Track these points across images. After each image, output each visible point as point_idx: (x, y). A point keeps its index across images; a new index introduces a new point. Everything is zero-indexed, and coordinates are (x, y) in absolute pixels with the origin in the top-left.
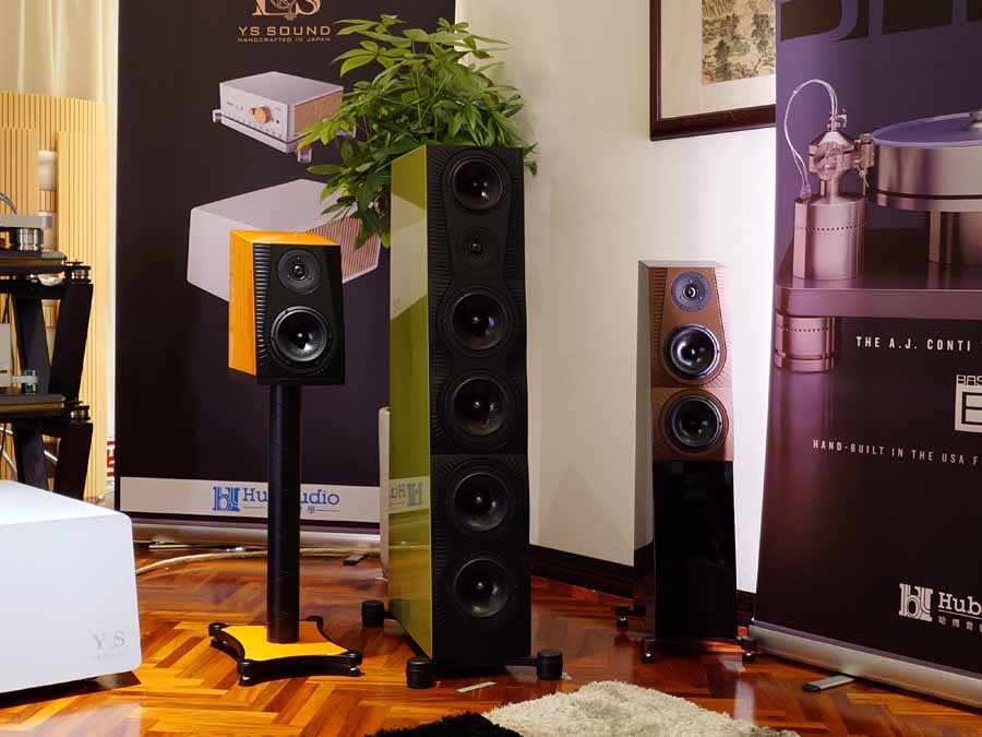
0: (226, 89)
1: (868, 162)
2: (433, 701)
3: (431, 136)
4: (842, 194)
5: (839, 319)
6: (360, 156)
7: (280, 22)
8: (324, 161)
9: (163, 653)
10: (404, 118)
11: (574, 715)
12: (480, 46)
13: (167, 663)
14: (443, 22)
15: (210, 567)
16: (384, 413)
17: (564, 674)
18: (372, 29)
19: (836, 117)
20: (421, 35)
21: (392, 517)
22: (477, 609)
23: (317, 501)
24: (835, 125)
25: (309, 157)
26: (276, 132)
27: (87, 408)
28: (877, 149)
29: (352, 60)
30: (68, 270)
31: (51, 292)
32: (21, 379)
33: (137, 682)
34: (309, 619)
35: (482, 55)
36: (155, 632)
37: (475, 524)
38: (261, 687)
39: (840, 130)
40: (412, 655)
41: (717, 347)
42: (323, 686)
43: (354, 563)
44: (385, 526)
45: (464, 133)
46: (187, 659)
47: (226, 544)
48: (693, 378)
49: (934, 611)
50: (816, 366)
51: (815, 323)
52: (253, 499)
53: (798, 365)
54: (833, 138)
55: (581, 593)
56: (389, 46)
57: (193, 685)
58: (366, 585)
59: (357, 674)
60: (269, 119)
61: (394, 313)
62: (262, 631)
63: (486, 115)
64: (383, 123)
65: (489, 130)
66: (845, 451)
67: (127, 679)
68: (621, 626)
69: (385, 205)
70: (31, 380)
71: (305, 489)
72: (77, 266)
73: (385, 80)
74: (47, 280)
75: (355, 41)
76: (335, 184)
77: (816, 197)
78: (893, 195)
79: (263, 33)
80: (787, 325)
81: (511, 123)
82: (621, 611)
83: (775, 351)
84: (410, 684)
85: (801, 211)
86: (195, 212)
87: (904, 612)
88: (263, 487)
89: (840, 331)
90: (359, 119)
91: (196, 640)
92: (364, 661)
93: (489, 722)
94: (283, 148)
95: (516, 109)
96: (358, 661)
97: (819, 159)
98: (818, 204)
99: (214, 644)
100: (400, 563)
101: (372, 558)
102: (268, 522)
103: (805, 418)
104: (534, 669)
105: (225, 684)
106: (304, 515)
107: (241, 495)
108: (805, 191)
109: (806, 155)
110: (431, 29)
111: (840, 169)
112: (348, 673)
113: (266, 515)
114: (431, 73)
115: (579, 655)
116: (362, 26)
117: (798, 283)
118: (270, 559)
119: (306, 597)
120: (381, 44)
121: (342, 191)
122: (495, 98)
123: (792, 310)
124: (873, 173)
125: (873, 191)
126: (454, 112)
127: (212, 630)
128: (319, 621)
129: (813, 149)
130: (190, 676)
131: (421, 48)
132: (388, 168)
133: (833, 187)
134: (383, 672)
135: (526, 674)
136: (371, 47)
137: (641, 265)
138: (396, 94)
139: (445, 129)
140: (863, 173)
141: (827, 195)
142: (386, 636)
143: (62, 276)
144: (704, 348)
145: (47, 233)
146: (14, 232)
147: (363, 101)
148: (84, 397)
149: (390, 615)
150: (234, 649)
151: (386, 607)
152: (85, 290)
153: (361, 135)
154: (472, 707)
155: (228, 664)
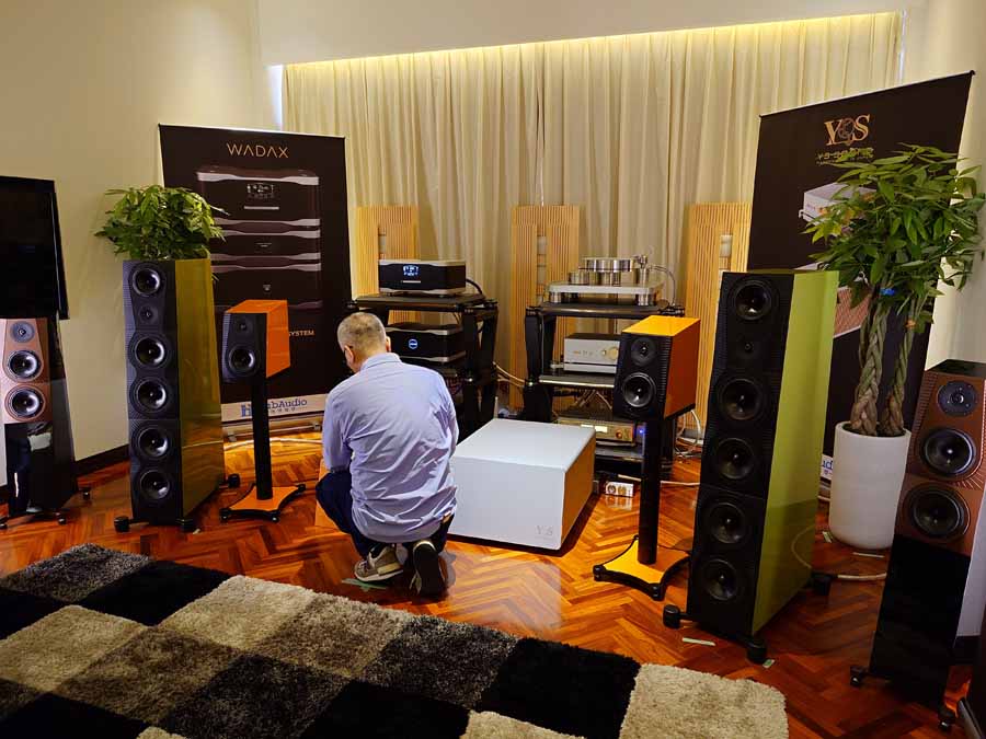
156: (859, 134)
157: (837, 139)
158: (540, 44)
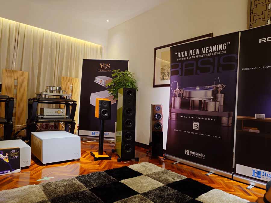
0: (96, 78)
1: (182, 93)
2: (121, 164)
3: (124, 86)
4: (179, 97)
5: (178, 113)
6: (114, 88)
7: (104, 69)
8: (109, 88)
9: (84, 156)
10: (120, 83)
11: (140, 167)
12: (131, 74)
13: (84, 157)
14: (126, 70)
15: (91, 143)
16: (116, 123)
17: (139, 161)
18: (116, 71)
19: (178, 86)
20: (123, 72)
21: (116, 137)
22: (128, 151)
23: (106, 134)
24: (178, 87)
25: (107, 87)
26: (103, 84)
27: (75, 121)
28: (183, 91)
29: (113, 75)
30: (74, 102)
31: (71, 105)
32: (66, 117)
33: (80, 160)
34: (104, 151)
35: (131, 75)
36: (83, 152)
37: (128, 139)
38: (97, 161)
39: (179, 88)
40: (118, 157)
41: (161, 116)
42: (106, 161)
43: (111, 143)
44: (115, 138)
45: (128, 85)
46: (87, 157)
47: (93, 140)
48: (158, 120)
49: (190, 154)
50: (175, 119)
51: (175, 114)
52: (97, 134)
53: (172, 119)
54: (177, 89)
55: (142, 149)
56: (119, 73)
57: (88, 161)
58: (113, 146)
59: (111, 160)
60: (102, 82)
61: (118, 109)
62: (98, 153)
63: (131, 83)
64: (117, 83)
65: (132, 85)
66: (178, 131)
67: (79, 160)
68: (147, 154)
69: (117, 94)
70: (67, 117)
71: (105, 132)
72: (75, 101)
73: (118, 78)
74: (71, 103)
75: (114, 72)
76: (111, 91)
77: (175, 97)
78: (185, 97)
79: (102, 71)
80: (171, 114)
81: (135, 84)
82: (147, 152)
83: (169, 117)
84: (118, 161)
85: (173, 98)
86: (91, 94)
87: (186, 153)
88: (99, 132)
89: (178, 115)
90: (114, 83)
91: (89, 154)
92: (112, 158)
93: (128, 168)
94: (104, 86)
95: (135, 82)
96: (111, 158)
97: (175, 92)
98: (175, 98)
99: (91, 155)
100: (117, 143)
101: (113, 142)
102: (99, 137)
103: (173, 127)
104: (135, 160)
105: (92, 161)
106: (104, 136)
107: (96, 133)
108: (174, 96)
109: (174, 91)
110: (124, 71)
111: (178, 93)
112: (109, 160)
113: (99, 136)
114: (124, 77)
115: (141, 158)
116: (115, 71)
117: (172, 108)
118: (99, 142)
119: (104, 148)
120: (118, 73)
121: (111, 92)
122: (133, 81)
123: (171, 112)
124: (183, 94)
125: (183, 96)
126: (127, 83)
127: (91, 153)
128: (106, 152)
129: (175, 90)
130: (87, 159)
131: (123, 74)
132: (118, 90)
133: (177, 96)
134: (114, 160)
135: (134, 160)
136: (116, 73)
137: (151, 104)
138: (119, 80)
139: (126, 84)
140: (181, 94)
141: (176, 97)
142: (115, 154)
143: (73, 103)
144: (160, 116)
145: (71, 97)
146: (66, 97)
147: (115, 80)
148: (75, 119)
149: (115, 151)
150: (93, 155)
151: (115, 150)
152: (76, 104)
153: (114, 85)
154: (126, 165)
155: (93, 158)
156: (108, 67)
157: (103, 67)
158: (18, 23)
